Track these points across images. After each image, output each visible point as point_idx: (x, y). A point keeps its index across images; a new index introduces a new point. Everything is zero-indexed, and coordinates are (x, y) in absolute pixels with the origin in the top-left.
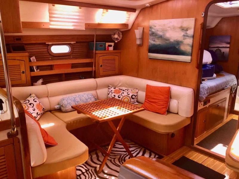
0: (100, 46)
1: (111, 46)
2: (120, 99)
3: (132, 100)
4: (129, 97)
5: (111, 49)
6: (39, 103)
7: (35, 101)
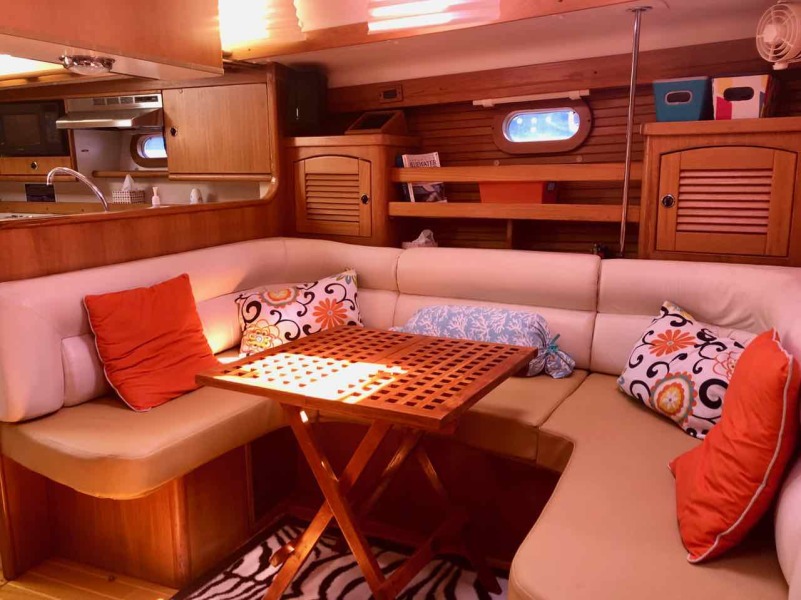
0: (671, 99)
1: (745, 94)
2: (651, 382)
3: (701, 409)
4: (691, 384)
5: (746, 111)
6: (339, 299)
7: (329, 289)
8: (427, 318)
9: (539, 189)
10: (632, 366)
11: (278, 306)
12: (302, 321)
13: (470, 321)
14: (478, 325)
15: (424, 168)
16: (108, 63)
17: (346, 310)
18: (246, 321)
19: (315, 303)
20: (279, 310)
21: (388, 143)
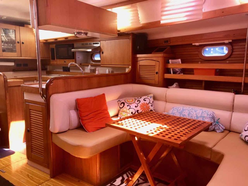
6: (148, 103)
7: (145, 100)
8: (175, 110)
9: (214, 71)
10: (245, 131)
11: (130, 104)
12: (136, 109)
13: (189, 112)
14: (192, 113)
15: (176, 64)
16: (86, 34)
17: (149, 106)
18: (120, 108)
19: (140, 103)
20: (130, 105)
21: (165, 56)
